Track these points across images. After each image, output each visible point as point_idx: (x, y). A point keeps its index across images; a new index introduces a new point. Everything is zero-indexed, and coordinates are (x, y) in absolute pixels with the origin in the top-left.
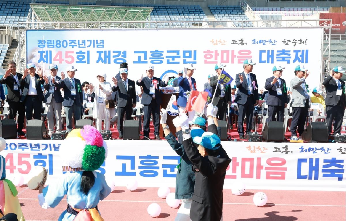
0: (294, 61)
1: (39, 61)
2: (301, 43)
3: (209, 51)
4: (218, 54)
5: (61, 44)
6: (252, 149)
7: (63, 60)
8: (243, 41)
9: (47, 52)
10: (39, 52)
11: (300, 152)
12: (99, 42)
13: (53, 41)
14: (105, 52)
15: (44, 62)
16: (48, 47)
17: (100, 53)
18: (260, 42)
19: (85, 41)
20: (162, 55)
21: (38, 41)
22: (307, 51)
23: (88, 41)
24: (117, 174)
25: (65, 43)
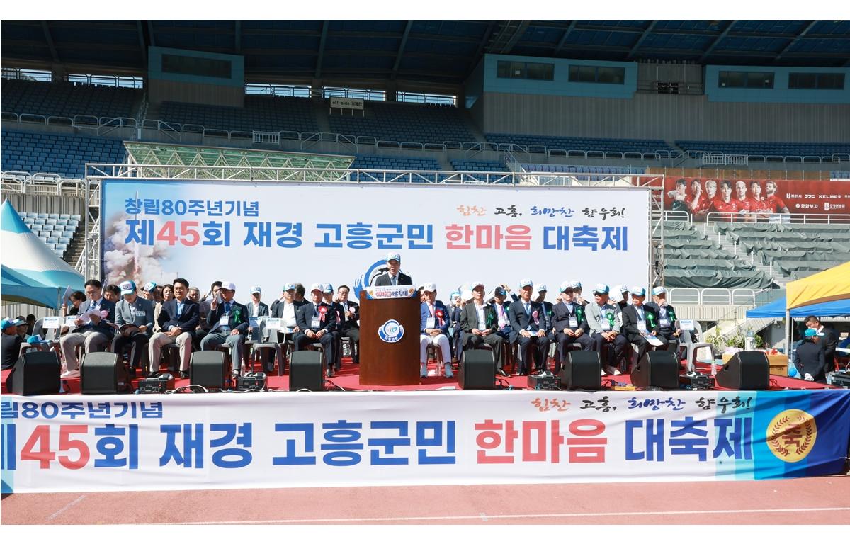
0: (604, 247)
1: (128, 240)
2: (615, 215)
3: (454, 227)
4: (472, 233)
5: (173, 207)
6: (543, 404)
7: (177, 238)
8: (514, 209)
9: (144, 222)
10: (128, 222)
11: (630, 408)
12: (248, 206)
13: (158, 201)
14: (261, 224)
15: (137, 242)
16: (146, 213)
17: (250, 226)
18: (545, 211)
19: (220, 203)
20: (369, 232)
21: (127, 201)
22: (625, 229)
23: (227, 203)
24: (277, 461)
25: (181, 205)
